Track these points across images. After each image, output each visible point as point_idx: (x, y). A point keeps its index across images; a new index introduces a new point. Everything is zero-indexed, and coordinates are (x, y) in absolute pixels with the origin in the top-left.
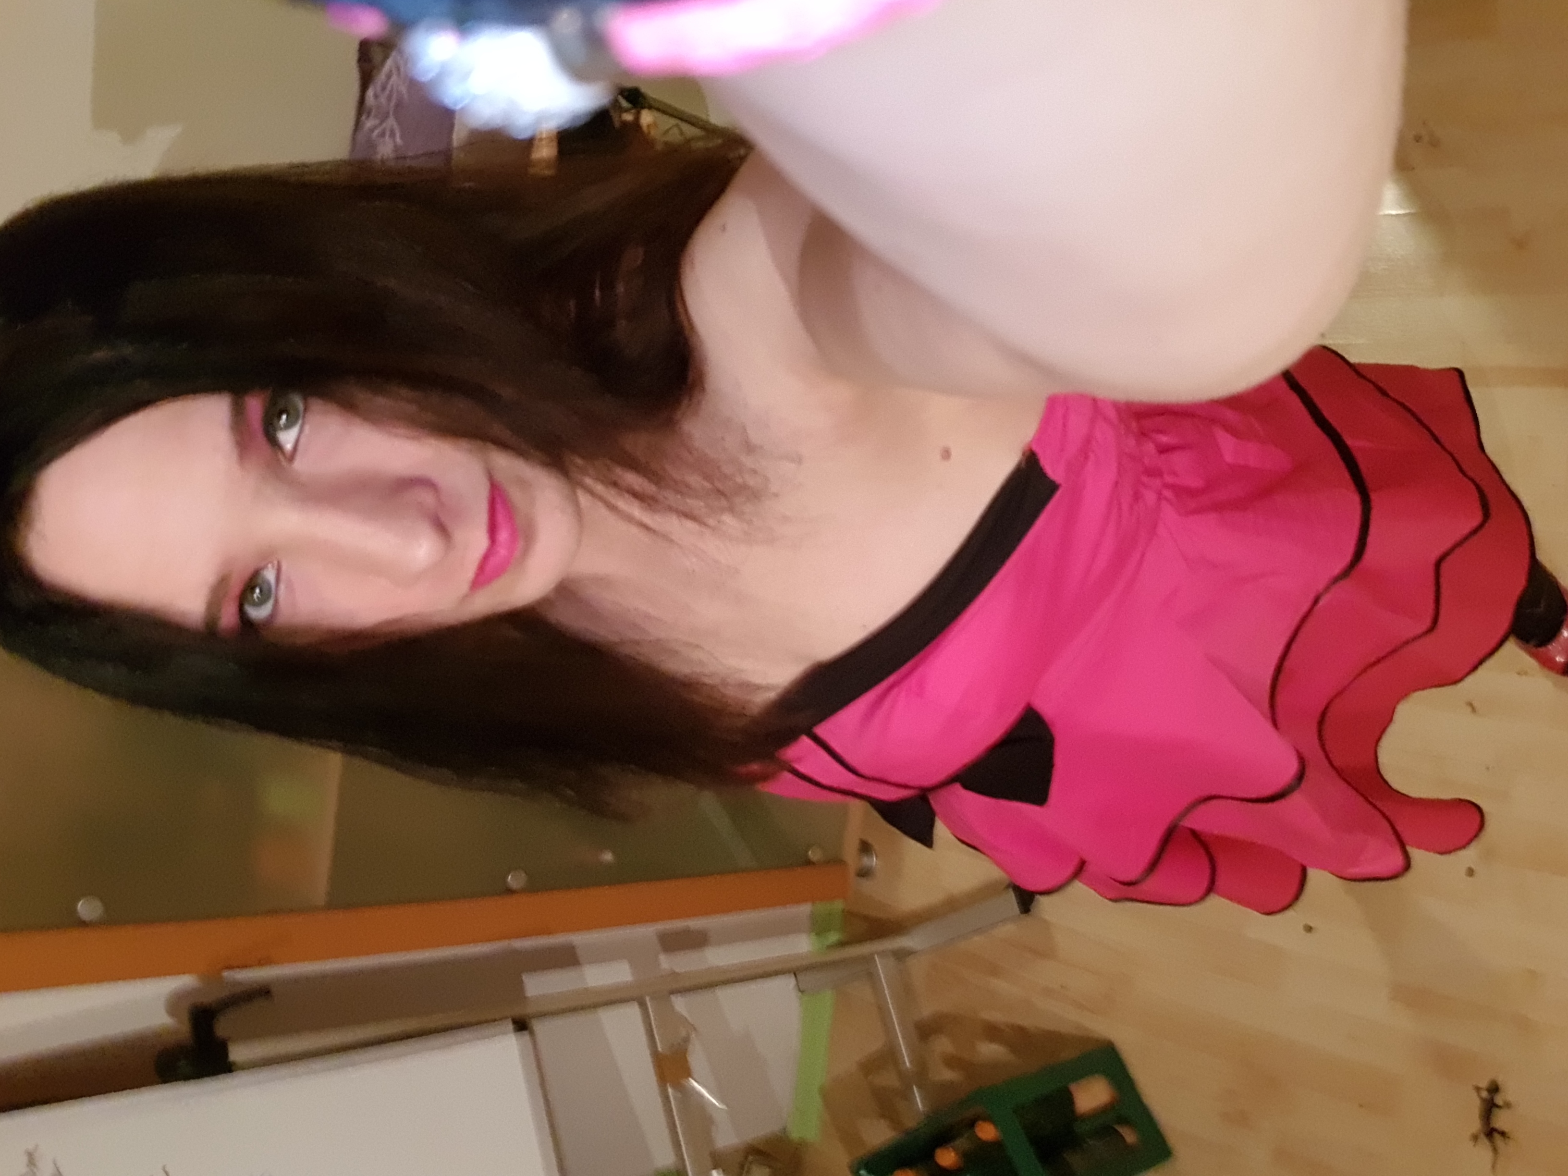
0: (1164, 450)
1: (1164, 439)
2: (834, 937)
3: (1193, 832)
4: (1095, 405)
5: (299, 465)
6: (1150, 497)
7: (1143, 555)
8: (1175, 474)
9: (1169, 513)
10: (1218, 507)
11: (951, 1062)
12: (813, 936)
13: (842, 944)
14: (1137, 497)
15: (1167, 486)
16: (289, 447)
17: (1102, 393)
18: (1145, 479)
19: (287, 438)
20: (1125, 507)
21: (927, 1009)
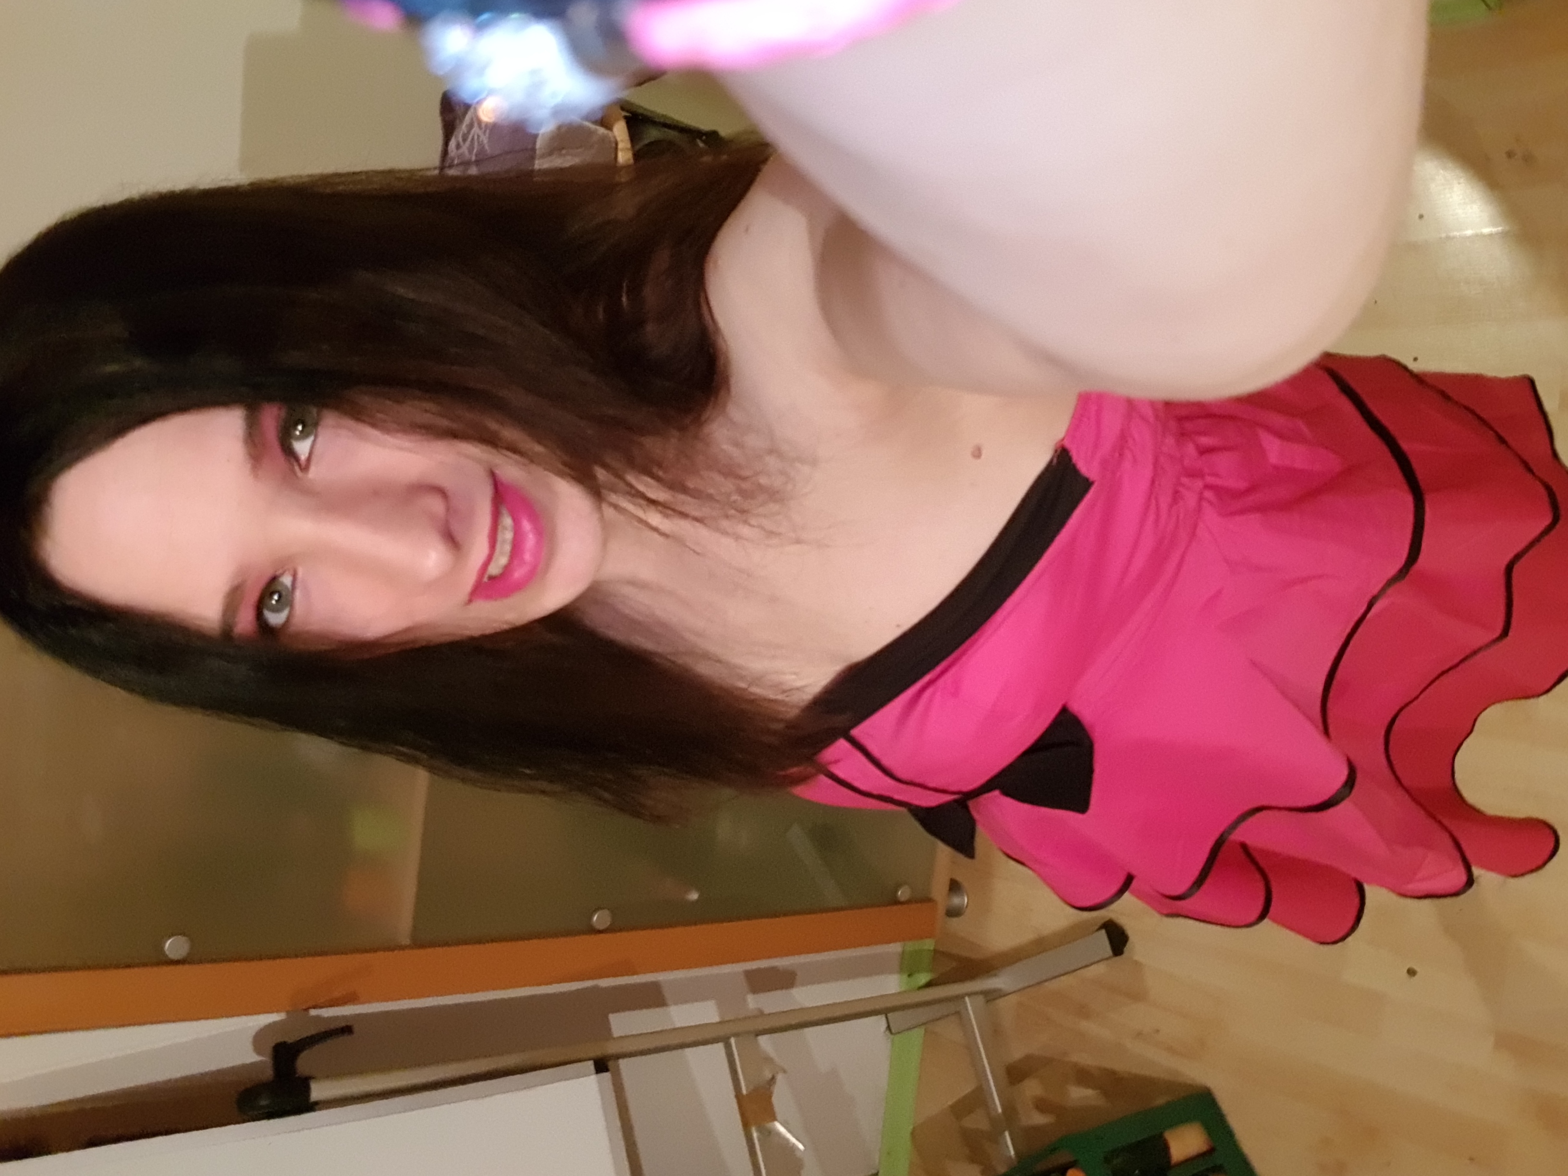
0: (1204, 451)
1: (1205, 441)
2: (923, 978)
3: (1244, 846)
4: (1131, 406)
5: (314, 473)
6: (1190, 499)
7: (1183, 557)
8: (1216, 475)
9: (1210, 516)
10: (1261, 508)
11: (1041, 1106)
12: (905, 977)
13: (929, 985)
14: (1176, 496)
15: (1207, 487)
16: (303, 457)
17: (1137, 393)
18: (1185, 480)
19: (302, 447)
20: (1164, 507)
21: (1017, 1052)
